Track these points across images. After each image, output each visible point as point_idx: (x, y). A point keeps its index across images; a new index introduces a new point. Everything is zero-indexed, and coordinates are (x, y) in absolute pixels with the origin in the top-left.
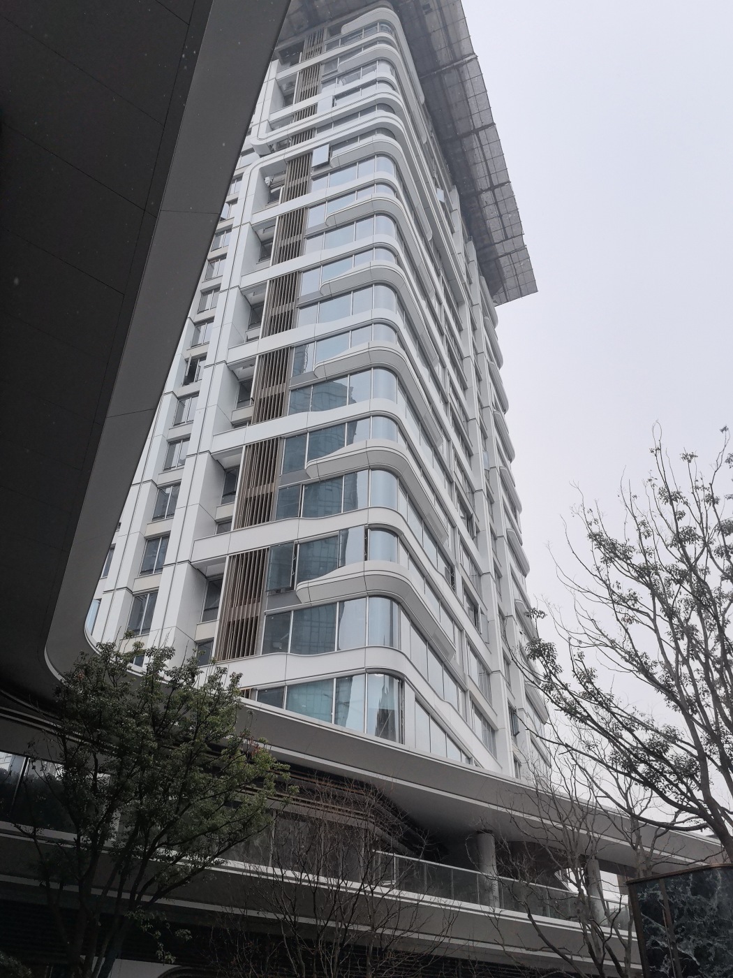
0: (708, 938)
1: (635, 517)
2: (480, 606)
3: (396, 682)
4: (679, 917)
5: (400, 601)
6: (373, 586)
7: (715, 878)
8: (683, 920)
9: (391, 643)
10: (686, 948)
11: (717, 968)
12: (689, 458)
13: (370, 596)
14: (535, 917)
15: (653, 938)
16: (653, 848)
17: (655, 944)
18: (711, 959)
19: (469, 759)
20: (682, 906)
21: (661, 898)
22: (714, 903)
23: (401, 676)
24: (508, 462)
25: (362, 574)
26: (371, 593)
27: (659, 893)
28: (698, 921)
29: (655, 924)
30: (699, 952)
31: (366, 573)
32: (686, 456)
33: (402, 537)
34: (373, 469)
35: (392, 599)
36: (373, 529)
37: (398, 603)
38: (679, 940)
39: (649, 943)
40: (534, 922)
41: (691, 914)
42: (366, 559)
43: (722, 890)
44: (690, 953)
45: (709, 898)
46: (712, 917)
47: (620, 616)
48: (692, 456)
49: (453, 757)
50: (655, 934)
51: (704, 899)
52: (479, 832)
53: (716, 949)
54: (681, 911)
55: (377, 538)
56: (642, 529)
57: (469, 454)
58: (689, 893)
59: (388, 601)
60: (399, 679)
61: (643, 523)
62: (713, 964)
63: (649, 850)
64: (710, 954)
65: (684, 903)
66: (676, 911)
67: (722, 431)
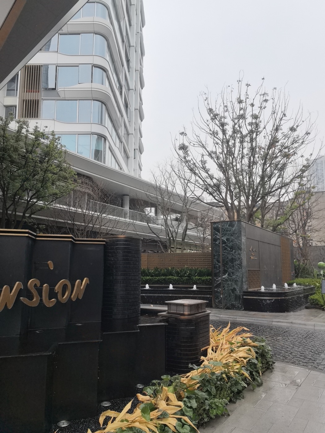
0: (230, 236)
1: (224, 103)
2: (129, 106)
3: (103, 139)
4: (223, 231)
5: (106, 104)
6: (96, 96)
7: (235, 223)
8: (224, 232)
9: (101, 123)
10: (224, 238)
11: (231, 243)
12: (248, 85)
13: (93, 100)
14: (149, 224)
15: (216, 236)
16: (190, 207)
17: (216, 237)
18: (230, 241)
19: (121, 169)
20: (225, 229)
21: (220, 227)
22: (234, 229)
23: (105, 137)
24: (142, 27)
25: (90, 89)
26: (94, 98)
27: (219, 225)
28: (228, 232)
29: (217, 233)
30: (227, 239)
31: (92, 89)
32: (247, 84)
33: (107, 73)
34: (96, 34)
35: (102, 102)
36: (95, 67)
37: (105, 105)
38: (222, 237)
39: (214, 237)
40: (149, 226)
41: (227, 231)
42: (92, 82)
43: (236, 226)
44: (225, 239)
45: (233, 228)
46: (232, 232)
47: (215, 142)
48: (249, 85)
49: (117, 168)
50: (216, 235)
51: (231, 228)
52: (124, 195)
53: (232, 239)
54: (225, 230)
55: (97, 71)
56: (225, 109)
57: (130, 25)
58: (228, 226)
59: (100, 103)
60: (104, 138)
61: (226, 106)
62: (230, 242)
63: (188, 207)
64: (230, 240)
65: (226, 228)
66: (223, 230)
67: (262, 79)
